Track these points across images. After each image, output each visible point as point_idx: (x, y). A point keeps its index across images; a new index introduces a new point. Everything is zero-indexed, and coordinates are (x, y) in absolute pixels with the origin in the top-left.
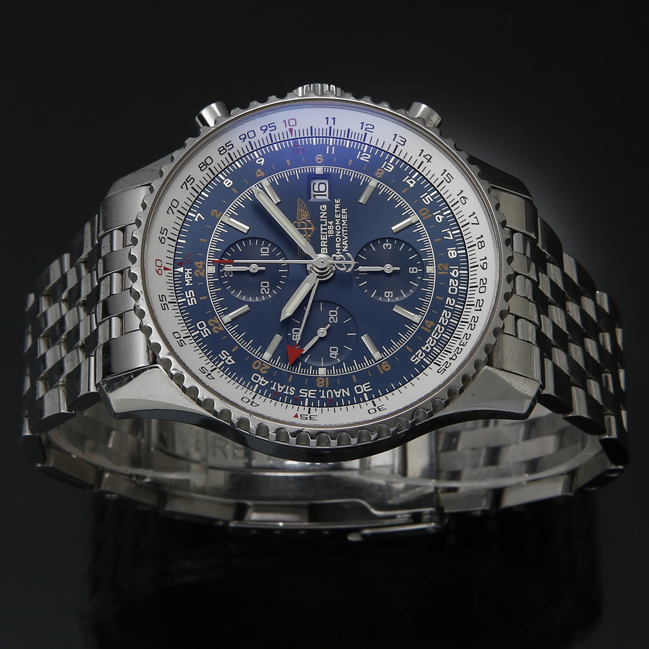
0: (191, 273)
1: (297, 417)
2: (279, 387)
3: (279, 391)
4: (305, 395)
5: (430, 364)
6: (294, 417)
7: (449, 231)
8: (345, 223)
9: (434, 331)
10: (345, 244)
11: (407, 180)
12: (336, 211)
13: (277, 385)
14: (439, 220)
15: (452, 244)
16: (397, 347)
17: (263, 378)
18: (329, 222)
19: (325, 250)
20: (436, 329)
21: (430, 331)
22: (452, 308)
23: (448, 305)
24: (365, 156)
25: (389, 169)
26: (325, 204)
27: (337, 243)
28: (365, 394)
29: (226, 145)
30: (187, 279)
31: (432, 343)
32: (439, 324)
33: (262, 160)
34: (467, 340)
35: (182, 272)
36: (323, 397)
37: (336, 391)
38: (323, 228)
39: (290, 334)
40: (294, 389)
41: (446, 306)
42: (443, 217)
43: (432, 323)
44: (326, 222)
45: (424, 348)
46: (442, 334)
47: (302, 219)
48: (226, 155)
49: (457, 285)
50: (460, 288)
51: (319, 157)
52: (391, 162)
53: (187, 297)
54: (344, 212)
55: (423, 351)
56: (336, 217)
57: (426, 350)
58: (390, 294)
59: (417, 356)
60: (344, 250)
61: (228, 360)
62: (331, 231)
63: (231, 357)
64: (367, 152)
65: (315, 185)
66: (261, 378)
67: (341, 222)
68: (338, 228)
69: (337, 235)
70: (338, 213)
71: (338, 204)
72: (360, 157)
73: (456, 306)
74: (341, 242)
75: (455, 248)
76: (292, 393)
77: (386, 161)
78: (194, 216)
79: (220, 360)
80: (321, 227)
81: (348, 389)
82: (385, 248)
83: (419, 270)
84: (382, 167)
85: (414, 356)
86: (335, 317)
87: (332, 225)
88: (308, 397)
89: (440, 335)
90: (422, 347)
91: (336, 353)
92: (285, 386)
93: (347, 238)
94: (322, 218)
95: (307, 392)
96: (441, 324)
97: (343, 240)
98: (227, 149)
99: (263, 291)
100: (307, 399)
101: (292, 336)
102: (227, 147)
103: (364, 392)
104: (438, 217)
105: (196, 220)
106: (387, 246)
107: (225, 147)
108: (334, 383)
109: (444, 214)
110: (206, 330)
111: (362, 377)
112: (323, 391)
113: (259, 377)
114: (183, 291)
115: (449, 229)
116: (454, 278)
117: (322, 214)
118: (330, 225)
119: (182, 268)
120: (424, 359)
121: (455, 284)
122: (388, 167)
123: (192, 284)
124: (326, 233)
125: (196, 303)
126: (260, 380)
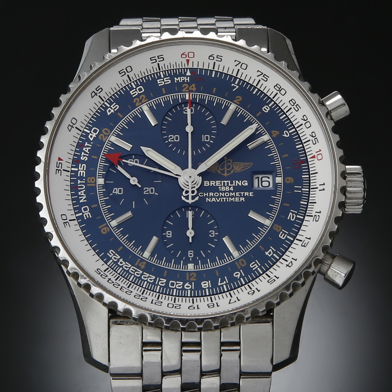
0: (186, 81)
1: (59, 160)
2: (88, 149)
3: (84, 148)
4: (81, 168)
5: (107, 265)
6: (59, 158)
7: (226, 282)
8: (232, 200)
9: (136, 269)
10: (212, 200)
11: (272, 249)
12: (242, 193)
13: (90, 147)
14: (236, 275)
15: (214, 285)
16: (123, 240)
17: (95, 136)
18: (232, 187)
19: (207, 184)
20: (138, 270)
21: (136, 265)
22: (156, 283)
23: (159, 280)
24: (293, 216)
25: (281, 236)
26: (248, 184)
27: (214, 194)
28: (81, 214)
29: (297, 105)
30: (180, 78)
31: (125, 267)
32: (143, 273)
33: (287, 135)
34: (125, 292)
35: (187, 75)
36: (79, 182)
37: (84, 192)
38: (227, 182)
39: (133, 158)
40: (85, 160)
41: (158, 278)
42: (238, 278)
43: (143, 267)
44: (232, 185)
45: (121, 260)
46: (134, 275)
47: (234, 167)
48: (290, 106)
49: (177, 287)
50: (175, 290)
51: (291, 180)
52: (288, 237)
53: (165, 79)
54: (241, 200)
55: (118, 260)
56: (237, 193)
57: (120, 262)
58: (170, 235)
59: (114, 255)
60: (207, 199)
61: (111, 109)
62: (224, 188)
63: (113, 112)
64: (297, 218)
65: (267, 178)
66: (96, 135)
67: (232, 197)
68: (227, 194)
69: (220, 193)
70: (240, 194)
71: (249, 194)
72: (292, 212)
73: (159, 287)
74: (214, 197)
75: (210, 286)
76: (83, 158)
77: (289, 233)
78: (236, 83)
79: (111, 104)
80: (228, 181)
81: (86, 201)
82: (210, 232)
83: (191, 258)
84: (283, 230)
85: (114, 253)
86: (149, 192)
87: (230, 190)
88: (79, 170)
89: (133, 273)
90: (122, 259)
91: (117, 192)
92: (88, 153)
93: (218, 201)
94: (235, 182)
95: (83, 170)
96: (142, 274)
97: (216, 198)
98: (295, 106)
99: (171, 137)
100: (77, 169)
101: (132, 159)
102: (296, 106)
103: (83, 214)
104: (238, 274)
105: (233, 85)
106: (212, 233)
107: (295, 104)
108: (91, 190)
109: (241, 279)
110: (136, 93)
111: (96, 212)
112: (84, 182)
113: (96, 133)
114: (170, 75)
115: (227, 282)
116: (183, 285)
117: (239, 182)
118: (229, 188)
119: (190, 75)
120: (111, 261)
121: (178, 286)
122: (283, 234)
123: (176, 82)
124: (222, 185)
125: (159, 85)
126: (93, 134)
